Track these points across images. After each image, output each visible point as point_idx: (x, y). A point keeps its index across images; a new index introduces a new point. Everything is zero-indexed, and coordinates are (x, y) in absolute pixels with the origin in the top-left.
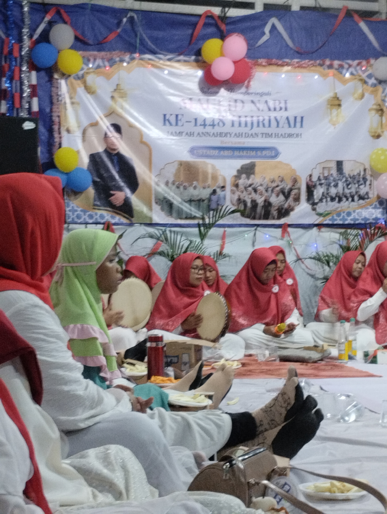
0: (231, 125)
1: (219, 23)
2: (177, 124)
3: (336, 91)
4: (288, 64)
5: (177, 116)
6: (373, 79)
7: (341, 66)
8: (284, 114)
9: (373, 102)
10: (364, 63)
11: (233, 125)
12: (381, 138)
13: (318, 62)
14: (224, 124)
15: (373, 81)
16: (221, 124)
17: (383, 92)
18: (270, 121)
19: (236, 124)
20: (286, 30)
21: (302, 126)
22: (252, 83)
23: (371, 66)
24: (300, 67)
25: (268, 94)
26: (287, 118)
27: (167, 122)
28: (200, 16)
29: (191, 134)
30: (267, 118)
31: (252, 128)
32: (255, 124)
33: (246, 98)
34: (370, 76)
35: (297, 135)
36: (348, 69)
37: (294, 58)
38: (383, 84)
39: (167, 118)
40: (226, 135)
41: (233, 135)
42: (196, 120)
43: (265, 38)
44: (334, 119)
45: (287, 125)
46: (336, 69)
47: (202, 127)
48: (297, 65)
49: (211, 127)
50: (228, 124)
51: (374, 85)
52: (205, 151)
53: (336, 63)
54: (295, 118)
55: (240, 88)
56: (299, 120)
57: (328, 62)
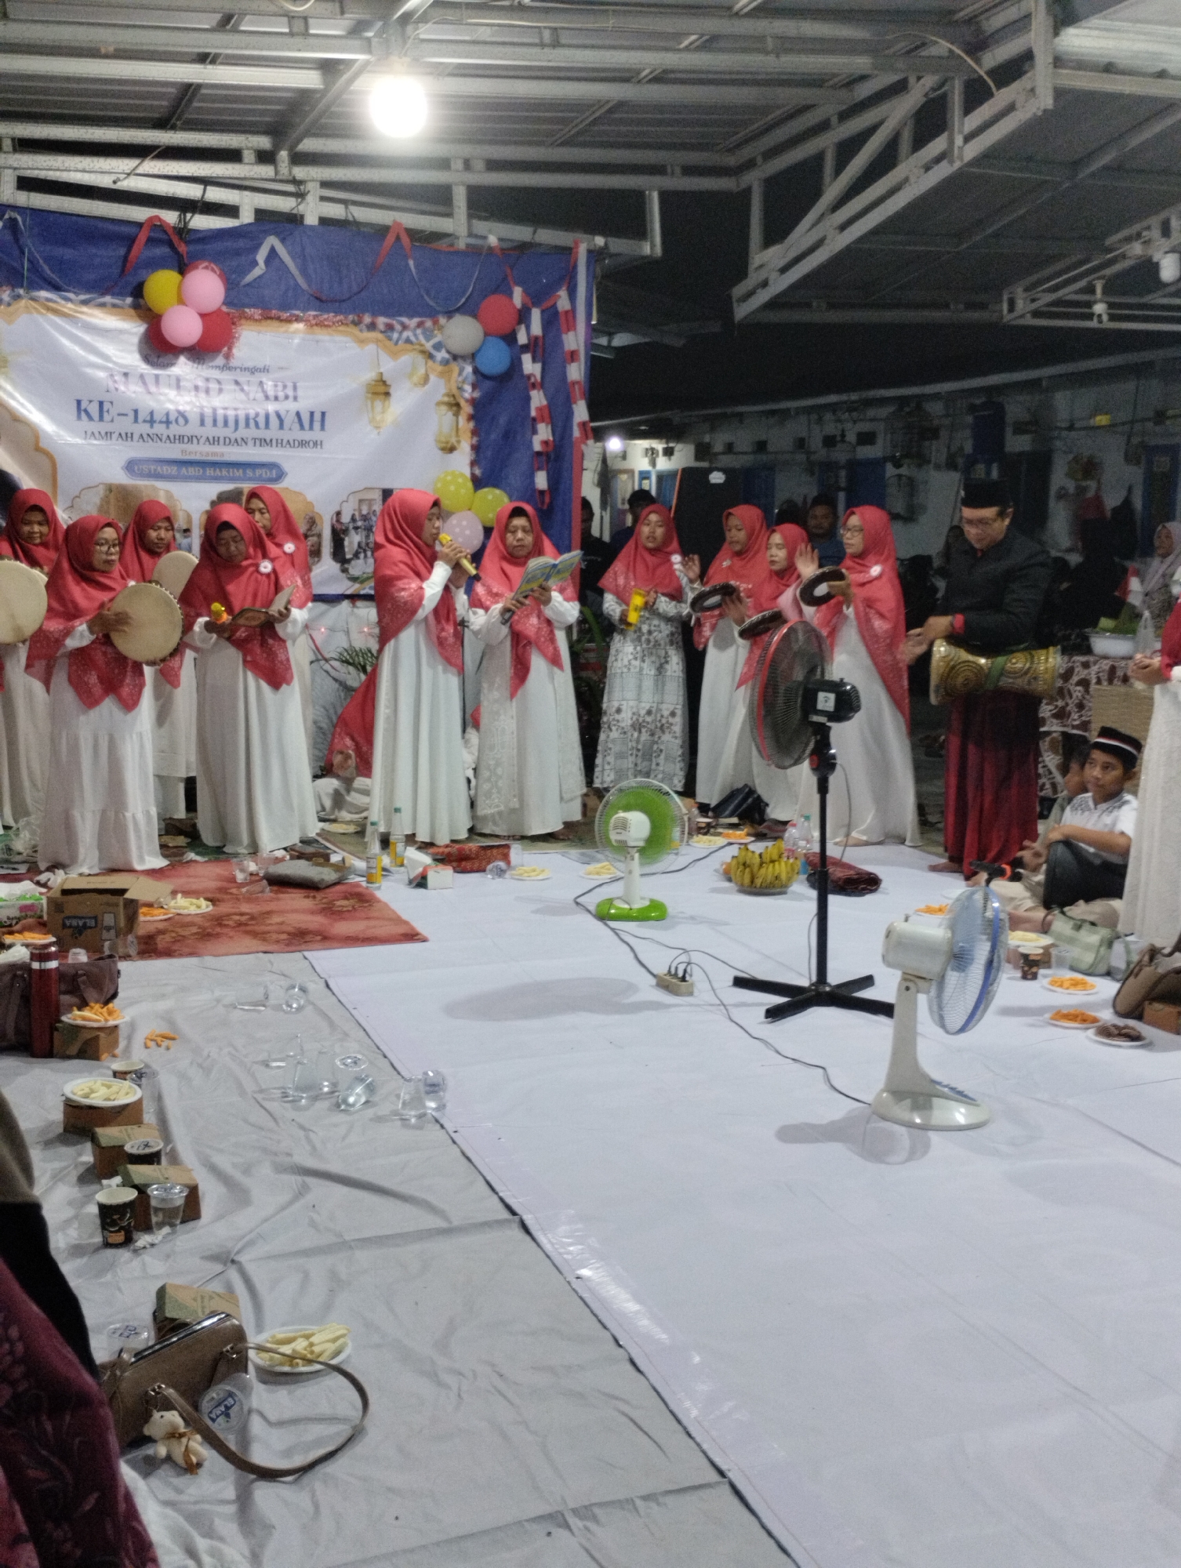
0: (199, 423)
1: (175, 239)
2: (101, 418)
3: (382, 370)
4: (298, 319)
5: (101, 404)
6: (443, 351)
7: (390, 328)
8: (291, 406)
9: (443, 391)
10: (429, 323)
11: (202, 423)
12: (455, 453)
13: (351, 317)
14: (186, 421)
15: (442, 355)
16: (181, 420)
17: (460, 374)
18: (267, 417)
19: (209, 421)
20: (293, 258)
21: (323, 428)
22: (235, 351)
23: (441, 328)
24: (320, 325)
25: (265, 370)
26: (298, 414)
27: (83, 414)
28: (140, 225)
29: (127, 437)
30: (262, 413)
31: (236, 428)
32: (242, 423)
33: (225, 376)
34: (438, 347)
35: (315, 444)
36: (401, 333)
37: (308, 310)
38: (460, 361)
39: (84, 405)
40: (190, 439)
41: (202, 441)
42: (136, 412)
43: (258, 271)
44: (378, 418)
45: (297, 426)
46: (382, 332)
47: (148, 425)
48: (314, 322)
49: (164, 425)
50: (194, 419)
51: (445, 363)
52: (153, 467)
53: (381, 321)
54: (312, 414)
55: (213, 359)
56: (317, 417)
57: (367, 319)
